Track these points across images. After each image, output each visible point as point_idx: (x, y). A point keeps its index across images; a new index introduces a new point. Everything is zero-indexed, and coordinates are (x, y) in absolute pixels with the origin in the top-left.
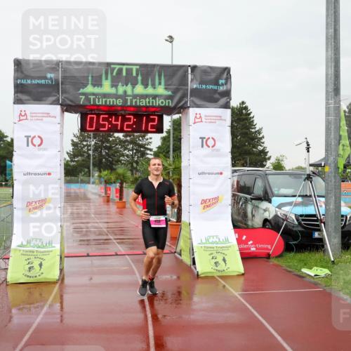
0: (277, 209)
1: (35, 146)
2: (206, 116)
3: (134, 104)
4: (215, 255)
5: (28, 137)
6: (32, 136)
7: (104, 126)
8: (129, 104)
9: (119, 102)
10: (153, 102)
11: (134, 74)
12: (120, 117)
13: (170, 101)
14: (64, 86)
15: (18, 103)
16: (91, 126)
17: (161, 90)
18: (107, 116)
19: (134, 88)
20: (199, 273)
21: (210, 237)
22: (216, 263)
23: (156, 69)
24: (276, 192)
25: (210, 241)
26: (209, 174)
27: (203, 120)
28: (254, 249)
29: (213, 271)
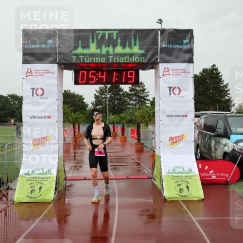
0: (234, 144)
1: (38, 95)
2: (173, 70)
3: (115, 61)
4: (180, 182)
5: (33, 89)
6: (36, 88)
7: (92, 79)
8: (111, 61)
9: (103, 60)
10: (130, 59)
11: (115, 38)
12: (105, 73)
13: (144, 58)
14: (60, 49)
15: (25, 63)
16: (82, 80)
17: (136, 50)
18: (94, 72)
19: (114, 48)
20: (166, 198)
21: (176, 167)
22: (181, 190)
23: (132, 34)
24: (234, 131)
25: (177, 171)
26: (176, 116)
27: (171, 73)
28: (215, 177)
29: (177, 196)
